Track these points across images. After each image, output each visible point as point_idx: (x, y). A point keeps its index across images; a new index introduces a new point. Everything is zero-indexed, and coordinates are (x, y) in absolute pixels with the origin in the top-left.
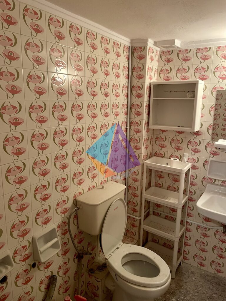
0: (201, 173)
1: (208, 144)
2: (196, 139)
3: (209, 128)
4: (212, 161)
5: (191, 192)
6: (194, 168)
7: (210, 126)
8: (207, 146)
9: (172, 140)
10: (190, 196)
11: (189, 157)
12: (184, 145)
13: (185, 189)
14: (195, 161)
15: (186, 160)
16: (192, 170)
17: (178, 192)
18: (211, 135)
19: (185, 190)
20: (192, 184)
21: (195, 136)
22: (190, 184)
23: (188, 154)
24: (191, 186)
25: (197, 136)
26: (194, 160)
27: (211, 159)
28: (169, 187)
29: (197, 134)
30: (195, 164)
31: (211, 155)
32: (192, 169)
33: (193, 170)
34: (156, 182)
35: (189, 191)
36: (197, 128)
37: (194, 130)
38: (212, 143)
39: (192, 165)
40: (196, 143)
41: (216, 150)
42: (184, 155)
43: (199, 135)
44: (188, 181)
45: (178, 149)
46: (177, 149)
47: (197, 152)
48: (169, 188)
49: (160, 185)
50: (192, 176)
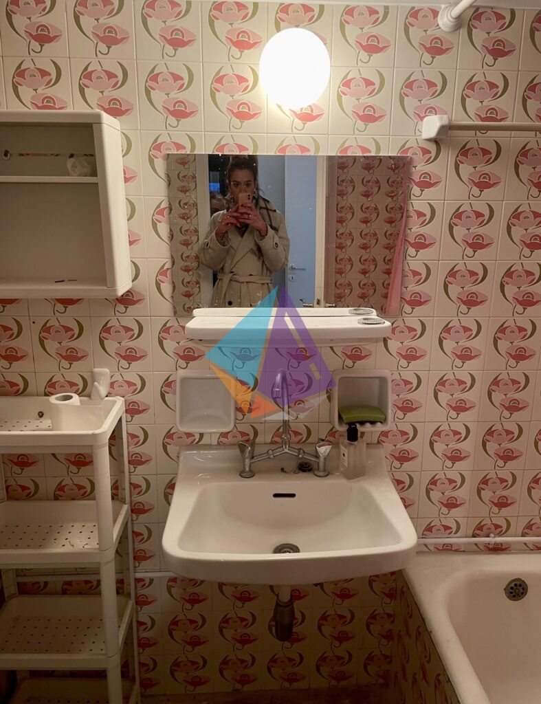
0: (157, 420)
1: (165, 329)
2: (128, 318)
3: (160, 277)
4: (184, 380)
5: (134, 486)
6: (133, 410)
7: (162, 272)
8: (162, 334)
9: (46, 329)
10: (133, 499)
11: (113, 380)
12: (88, 343)
13: (114, 482)
14: (133, 388)
15: (103, 389)
16: (130, 418)
17: (95, 499)
18: (170, 300)
19: (116, 487)
20: (136, 461)
21: (121, 308)
22: (129, 462)
23: (107, 370)
24: (132, 470)
25: (126, 308)
26: (130, 384)
27: (182, 373)
28: (61, 488)
29: (128, 300)
30: (136, 398)
31: (180, 361)
32: (129, 415)
33: (132, 417)
34: (11, 482)
35: (131, 483)
36: (123, 284)
37: (115, 291)
38: (176, 324)
39: (125, 401)
40: (127, 329)
41: (190, 344)
42: (94, 377)
43: (133, 303)
44: (123, 455)
45: (72, 357)
46: (66, 358)
47: (136, 359)
48: (60, 494)
49: (27, 492)
50: (132, 436)
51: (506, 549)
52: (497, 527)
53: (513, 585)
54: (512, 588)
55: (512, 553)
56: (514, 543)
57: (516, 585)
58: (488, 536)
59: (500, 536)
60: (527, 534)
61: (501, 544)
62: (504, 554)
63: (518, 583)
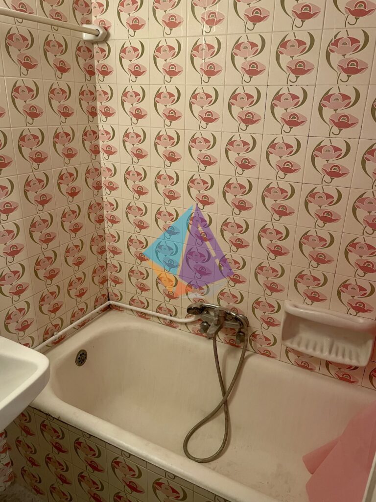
51: (64, 338)
52: (56, 326)
53: (79, 356)
54: (79, 358)
55: (69, 337)
56: (68, 331)
57: (81, 355)
58: (53, 335)
59: (59, 331)
60: (73, 321)
61: (61, 336)
62: (65, 341)
63: (81, 353)
